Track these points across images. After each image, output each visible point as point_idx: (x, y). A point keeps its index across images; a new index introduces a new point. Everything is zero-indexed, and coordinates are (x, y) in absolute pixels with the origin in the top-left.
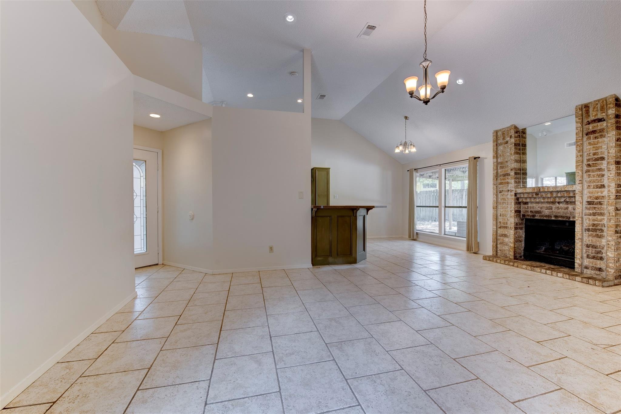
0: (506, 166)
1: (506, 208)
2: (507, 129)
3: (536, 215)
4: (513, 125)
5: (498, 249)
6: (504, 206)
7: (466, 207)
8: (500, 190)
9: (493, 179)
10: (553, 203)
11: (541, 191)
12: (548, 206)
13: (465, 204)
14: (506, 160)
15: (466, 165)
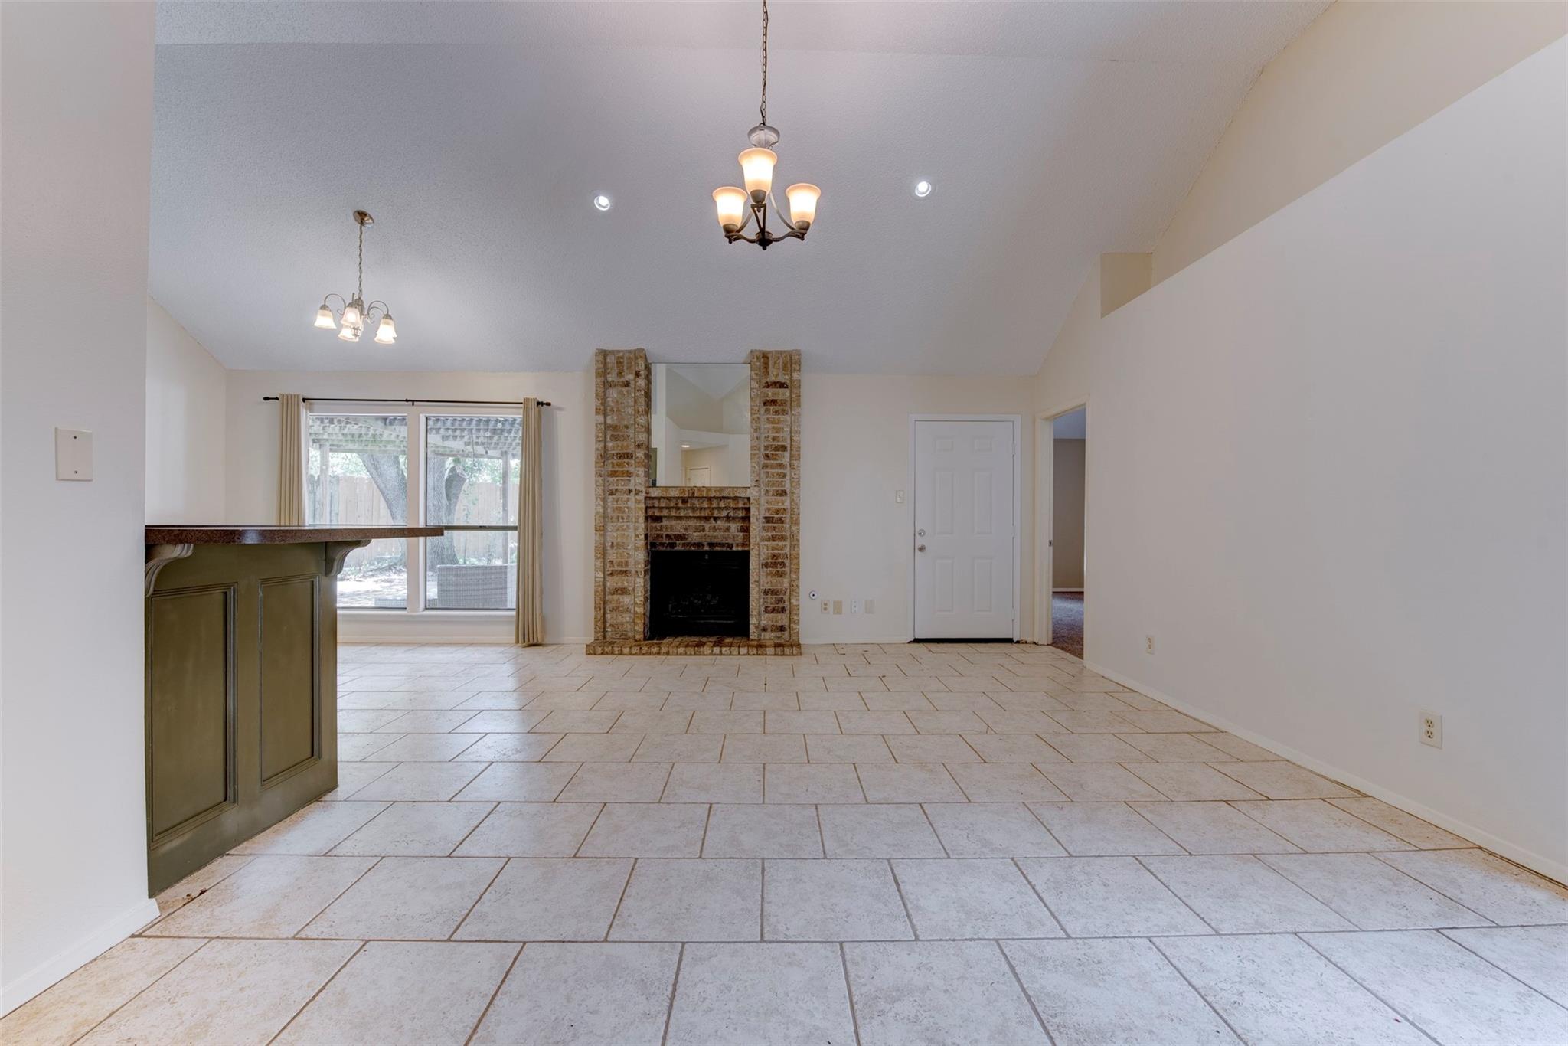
0: (625, 436)
1: (624, 530)
2: (627, 355)
3: (678, 542)
4: (643, 350)
5: (608, 625)
6: (619, 524)
7: (514, 528)
8: (611, 488)
9: (596, 463)
10: (706, 519)
11: (696, 495)
12: (698, 524)
13: (513, 520)
14: (626, 423)
15: (517, 414)
